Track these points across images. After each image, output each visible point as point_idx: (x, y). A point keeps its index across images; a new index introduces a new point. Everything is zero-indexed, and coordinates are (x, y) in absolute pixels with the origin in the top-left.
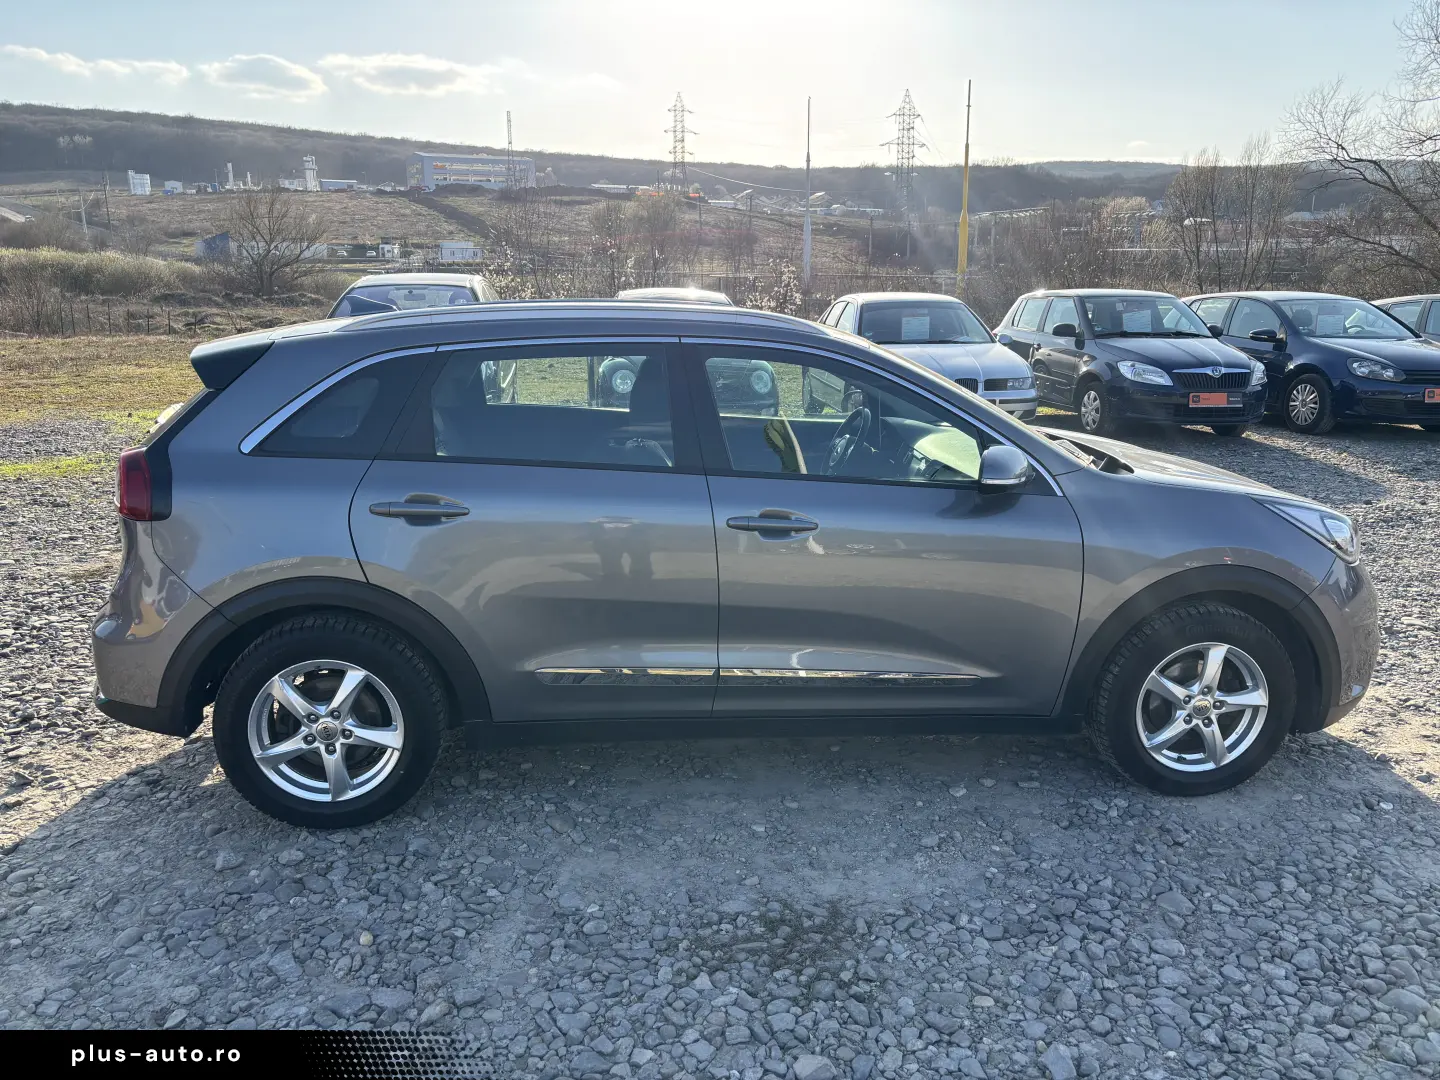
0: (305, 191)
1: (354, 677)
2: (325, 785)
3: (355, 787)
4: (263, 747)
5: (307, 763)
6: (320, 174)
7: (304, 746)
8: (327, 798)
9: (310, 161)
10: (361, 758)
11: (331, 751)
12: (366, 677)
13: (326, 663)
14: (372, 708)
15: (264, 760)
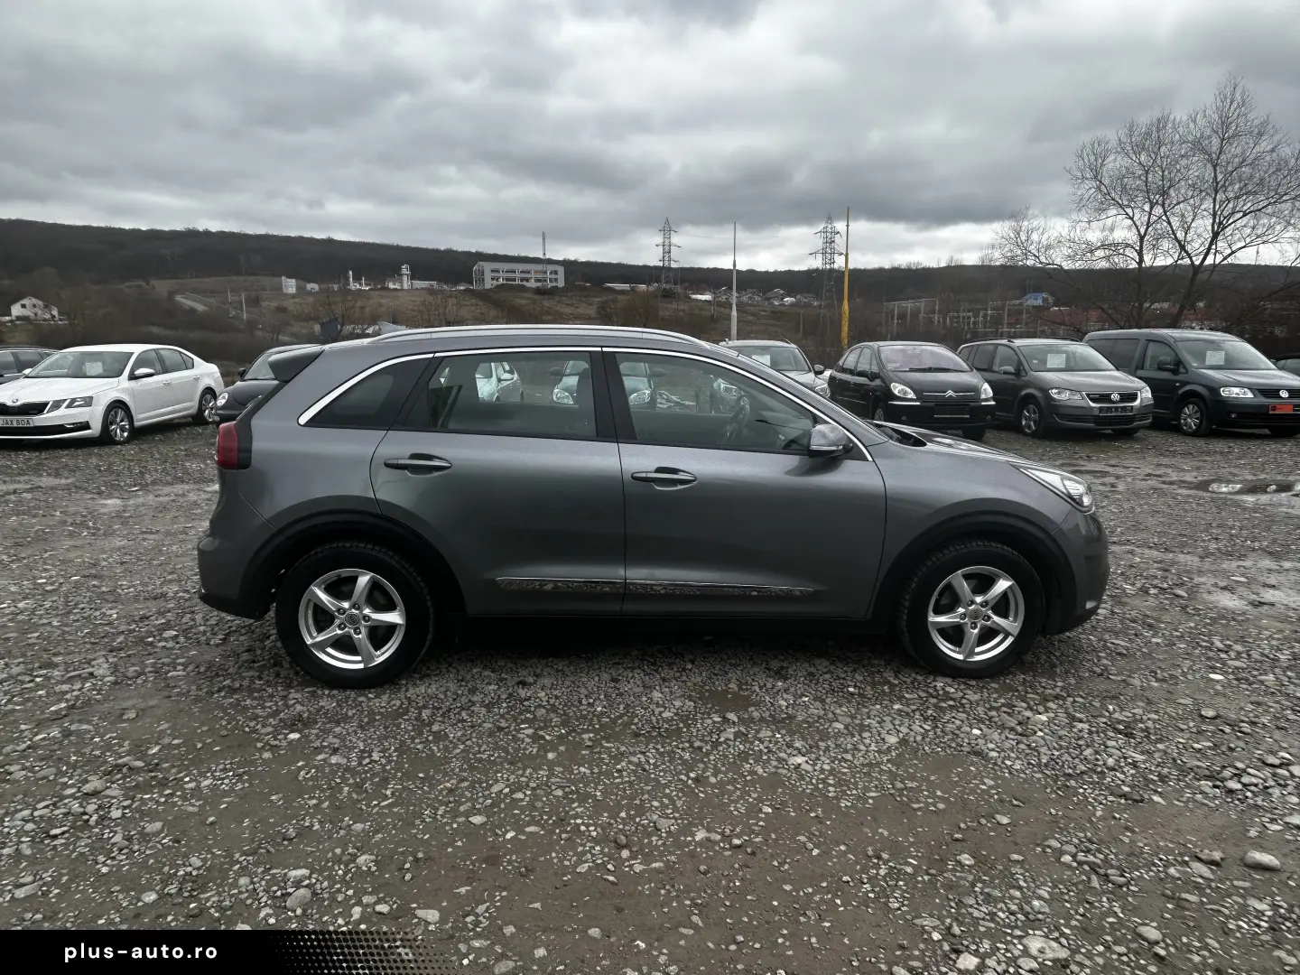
0: (402, 290)
1: (364, 580)
2: (359, 658)
3: (379, 656)
4: (312, 637)
5: (345, 645)
6: (413, 277)
7: (339, 632)
8: (361, 666)
9: (405, 270)
10: (380, 635)
11: (357, 631)
12: (372, 578)
13: (346, 572)
14: (382, 601)
15: (314, 645)
